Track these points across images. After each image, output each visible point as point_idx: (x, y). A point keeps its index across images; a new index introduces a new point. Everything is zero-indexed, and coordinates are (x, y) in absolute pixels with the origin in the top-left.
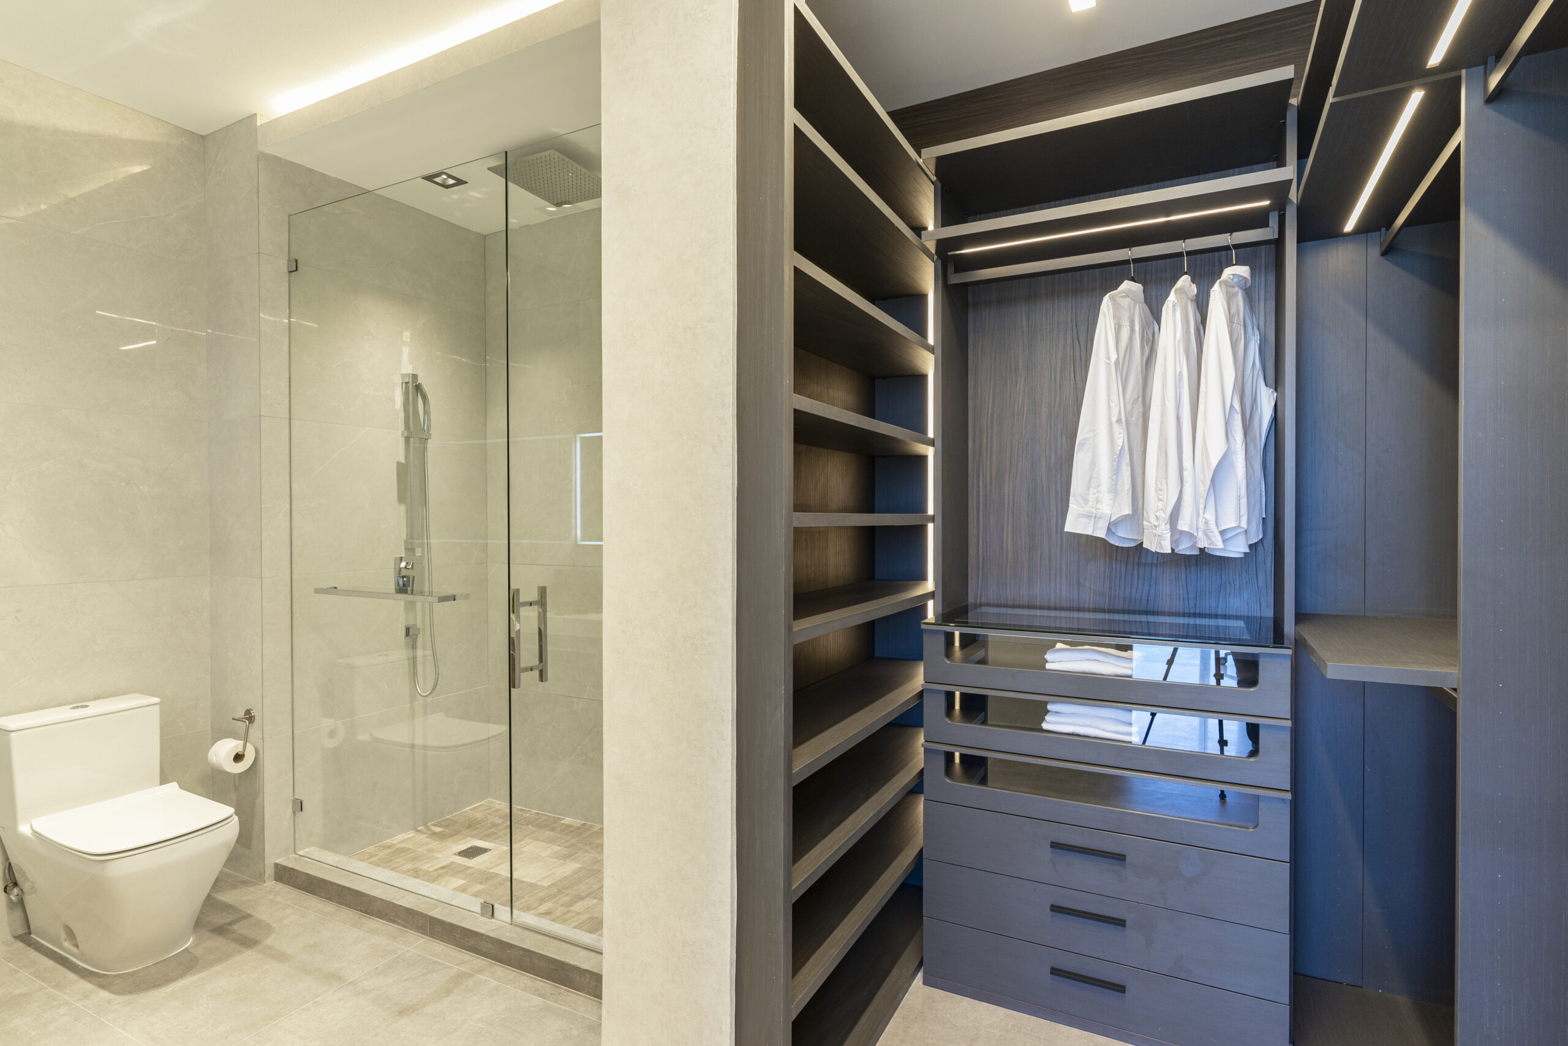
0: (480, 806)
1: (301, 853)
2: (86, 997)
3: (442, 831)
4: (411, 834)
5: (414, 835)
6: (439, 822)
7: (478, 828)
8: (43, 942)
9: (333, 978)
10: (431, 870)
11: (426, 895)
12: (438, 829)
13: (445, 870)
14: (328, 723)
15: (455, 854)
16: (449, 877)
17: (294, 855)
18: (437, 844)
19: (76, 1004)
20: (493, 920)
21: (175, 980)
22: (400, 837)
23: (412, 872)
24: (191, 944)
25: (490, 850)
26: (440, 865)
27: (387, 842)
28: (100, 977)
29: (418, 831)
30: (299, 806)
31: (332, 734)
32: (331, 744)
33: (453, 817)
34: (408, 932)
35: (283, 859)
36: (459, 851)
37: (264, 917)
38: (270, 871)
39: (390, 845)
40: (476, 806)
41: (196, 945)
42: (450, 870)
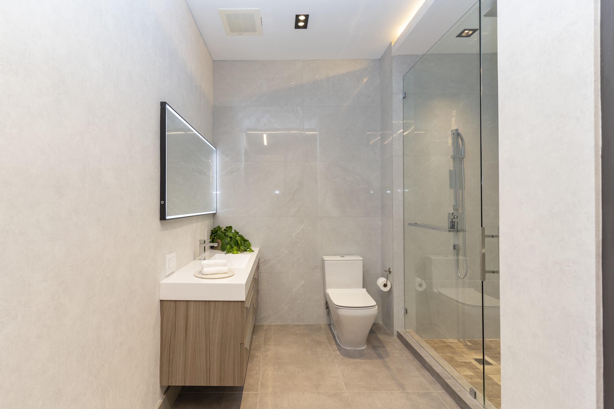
0: (494, 340)
1: (407, 330)
2: (334, 351)
3: (471, 346)
4: (456, 341)
5: (457, 342)
6: (471, 341)
7: (490, 351)
8: (333, 329)
9: (402, 386)
10: (459, 361)
11: (447, 371)
12: (469, 344)
13: (466, 364)
14: (418, 280)
15: (473, 359)
16: (466, 368)
17: (404, 330)
18: (467, 350)
19: (331, 351)
20: (475, 400)
21: (356, 358)
22: (451, 340)
23: (450, 358)
24: (364, 348)
25: (492, 365)
26: (464, 361)
27: (444, 340)
28: (340, 346)
29: (460, 341)
30: (406, 311)
31: (420, 285)
32: (420, 289)
33: (479, 341)
34: (437, 384)
35: (400, 330)
36: (476, 358)
37: (389, 350)
38: (395, 333)
39: (445, 342)
40: (493, 340)
41: (366, 349)
42: (468, 365)
